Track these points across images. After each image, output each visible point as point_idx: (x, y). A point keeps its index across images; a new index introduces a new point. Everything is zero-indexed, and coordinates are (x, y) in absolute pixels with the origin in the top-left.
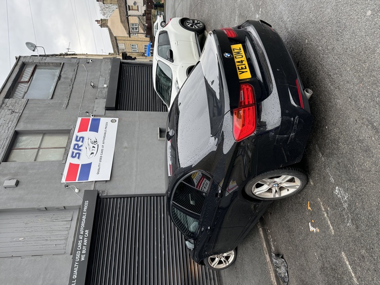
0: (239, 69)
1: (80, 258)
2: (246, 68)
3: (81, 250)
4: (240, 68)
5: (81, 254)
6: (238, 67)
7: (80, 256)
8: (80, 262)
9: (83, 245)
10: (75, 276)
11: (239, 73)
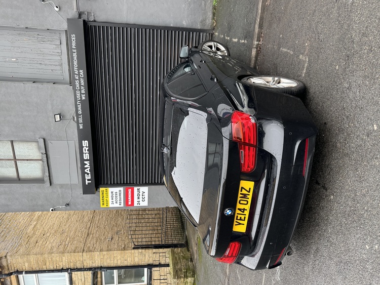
0: (237, 219)
1: (81, 97)
2: (244, 220)
3: (80, 90)
4: (239, 218)
5: (81, 93)
6: (237, 216)
7: (81, 95)
8: (81, 100)
9: (80, 86)
10: (80, 112)
11: (235, 223)
